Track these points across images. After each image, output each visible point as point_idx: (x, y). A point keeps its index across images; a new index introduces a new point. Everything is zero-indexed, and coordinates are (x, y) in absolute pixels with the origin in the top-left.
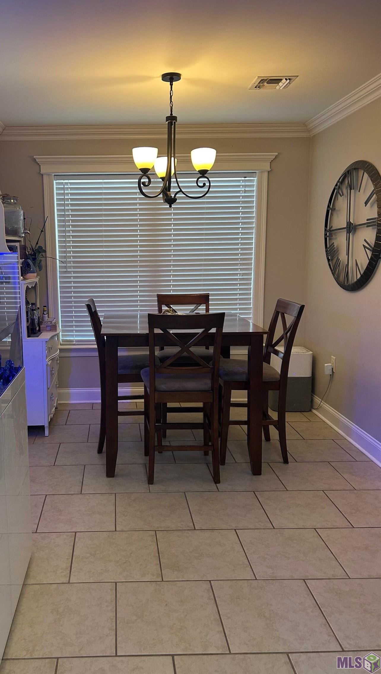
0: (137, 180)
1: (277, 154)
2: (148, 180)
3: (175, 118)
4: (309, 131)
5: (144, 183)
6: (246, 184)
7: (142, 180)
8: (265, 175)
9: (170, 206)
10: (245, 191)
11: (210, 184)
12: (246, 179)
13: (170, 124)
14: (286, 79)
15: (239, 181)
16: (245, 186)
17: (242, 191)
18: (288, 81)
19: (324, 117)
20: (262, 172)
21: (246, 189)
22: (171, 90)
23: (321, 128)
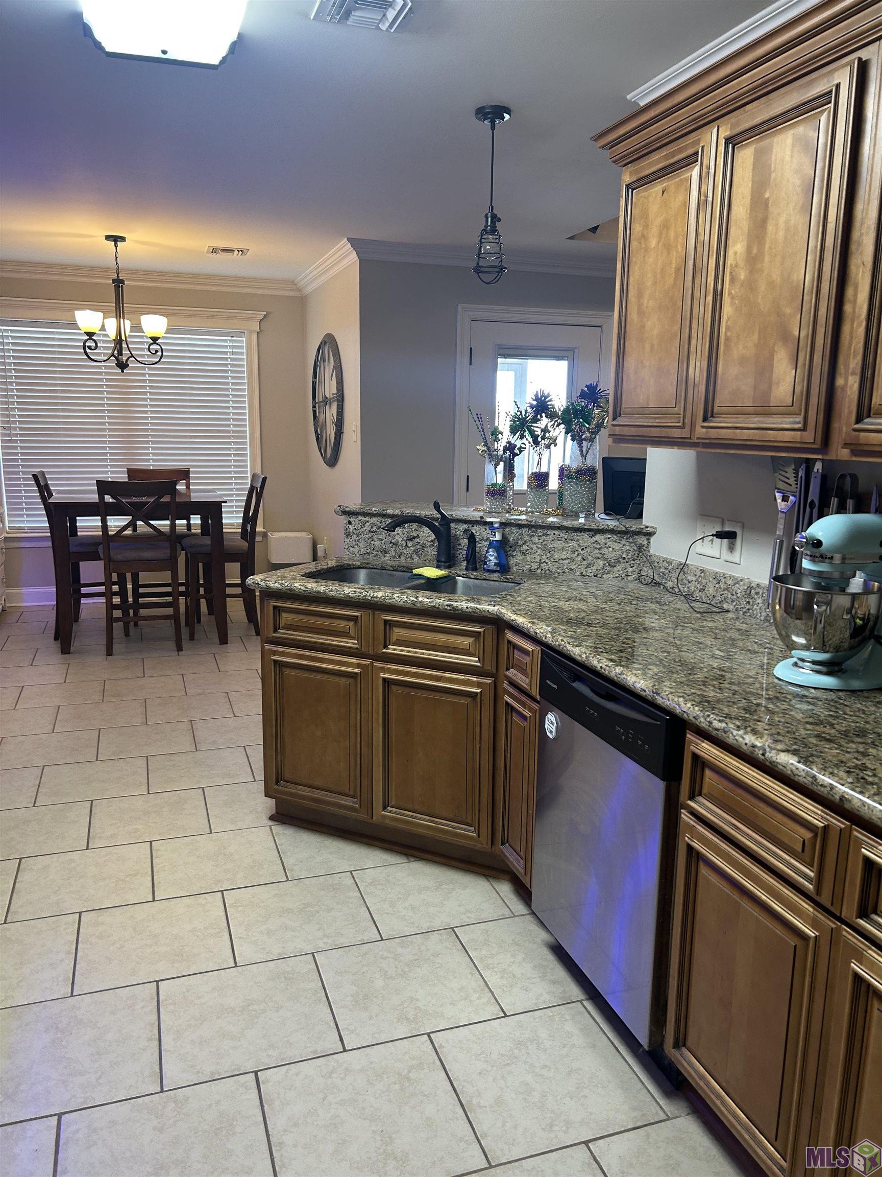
0: (82, 344)
1: (265, 313)
2: (94, 345)
3: (122, 282)
4: (300, 290)
5: (90, 348)
6: (234, 344)
7: (87, 344)
8: (255, 336)
9: (123, 371)
10: (233, 353)
11: (162, 353)
12: (233, 338)
13: (117, 287)
14: (238, 251)
15: (225, 341)
16: (233, 347)
17: (229, 352)
18: (241, 252)
19: (311, 275)
20: (250, 332)
21: (234, 350)
22: (117, 251)
23: (314, 285)
